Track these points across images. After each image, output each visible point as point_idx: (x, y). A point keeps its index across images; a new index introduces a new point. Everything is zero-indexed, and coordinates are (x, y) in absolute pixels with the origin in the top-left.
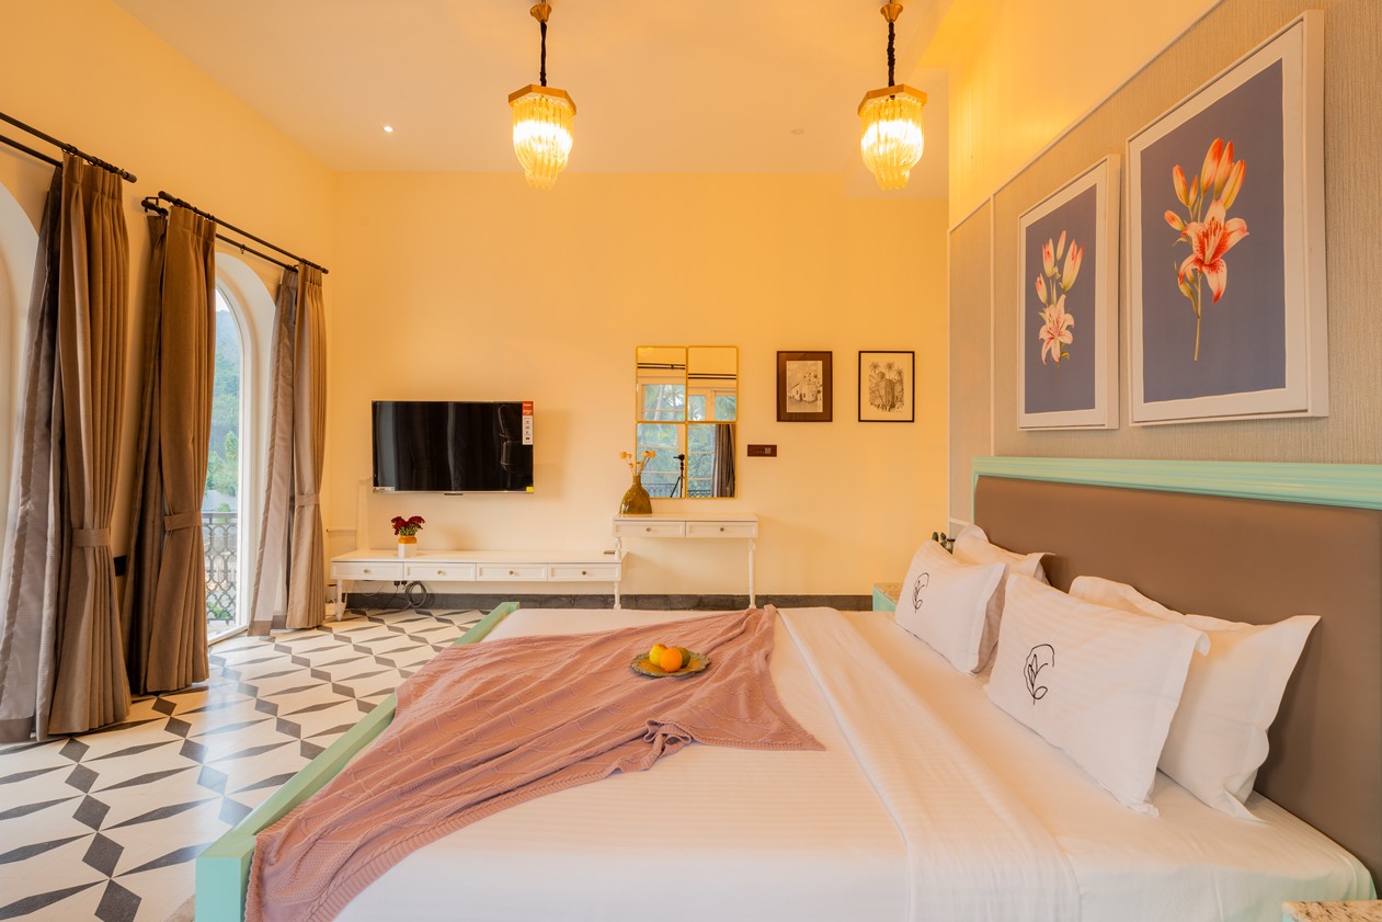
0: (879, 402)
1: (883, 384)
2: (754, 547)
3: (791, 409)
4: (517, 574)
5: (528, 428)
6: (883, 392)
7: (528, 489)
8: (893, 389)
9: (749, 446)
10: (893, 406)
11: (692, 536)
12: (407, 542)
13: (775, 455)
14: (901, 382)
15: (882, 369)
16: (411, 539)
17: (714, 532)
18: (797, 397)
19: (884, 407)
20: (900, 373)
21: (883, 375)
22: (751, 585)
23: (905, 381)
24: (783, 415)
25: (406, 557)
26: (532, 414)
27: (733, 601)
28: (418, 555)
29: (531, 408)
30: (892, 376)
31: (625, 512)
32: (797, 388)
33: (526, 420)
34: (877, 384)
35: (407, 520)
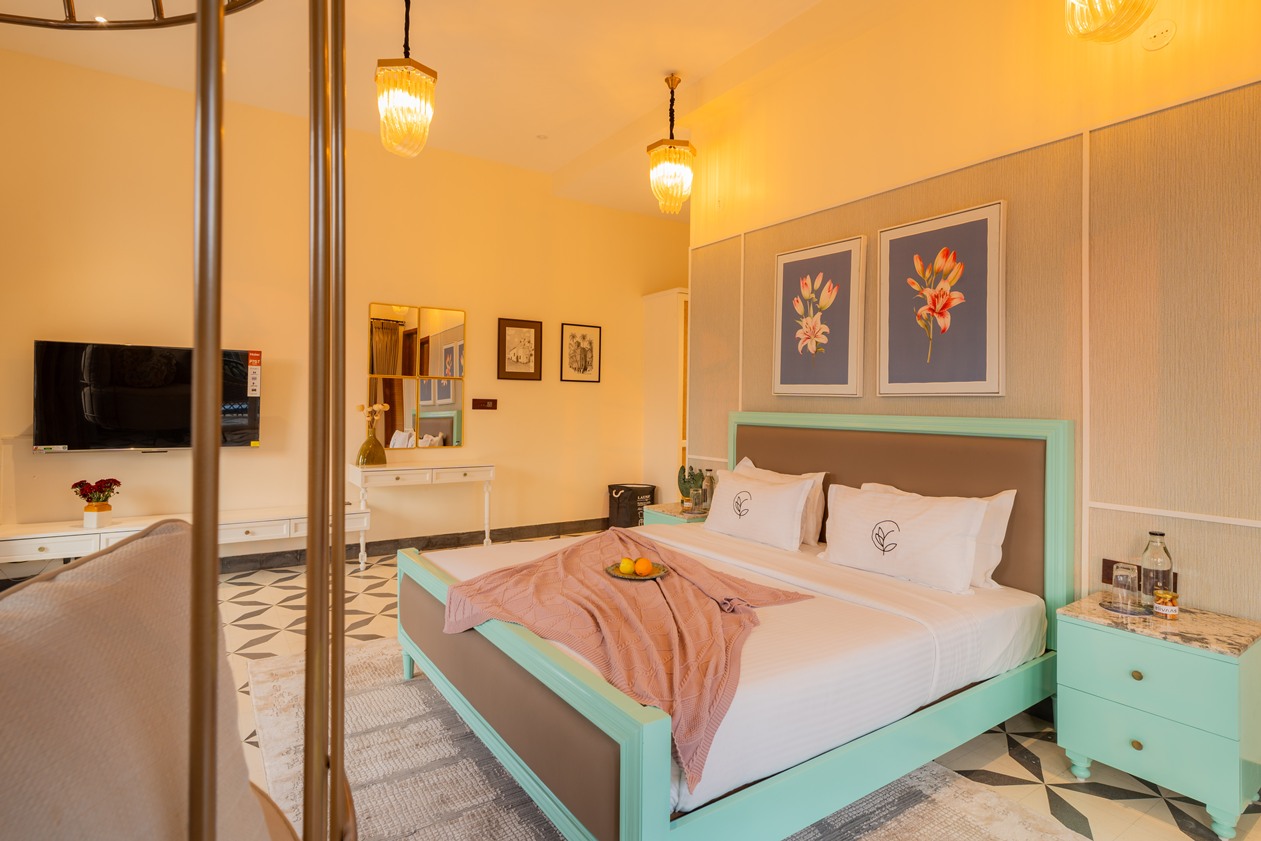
0: (575, 365)
1: (579, 351)
2: (490, 489)
3: (509, 368)
4: (253, 534)
5: (254, 379)
6: (578, 358)
7: (253, 443)
8: (585, 356)
9: (474, 400)
10: (585, 369)
11: (438, 482)
12: (100, 509)
13: (496, 408)
14: (591, 350)
15: (578, 339)
16: (104, 506)
17: (458, 478)
18: (514, 359)
19: (579, 370)
20: (591, 343)
21: (579, 344)
22: (486, 521)
23: (594, 350)
24: (502, 374)
25: (99, 527)
26: (259, 364)
27: (459, 539)
28: (113, 524)
29: (259, 358)
30: (585, 345)
31: (363, 464)
32: (515, 351)
33: (253, 371)
34: (575, 351)
35: (93, 484)
